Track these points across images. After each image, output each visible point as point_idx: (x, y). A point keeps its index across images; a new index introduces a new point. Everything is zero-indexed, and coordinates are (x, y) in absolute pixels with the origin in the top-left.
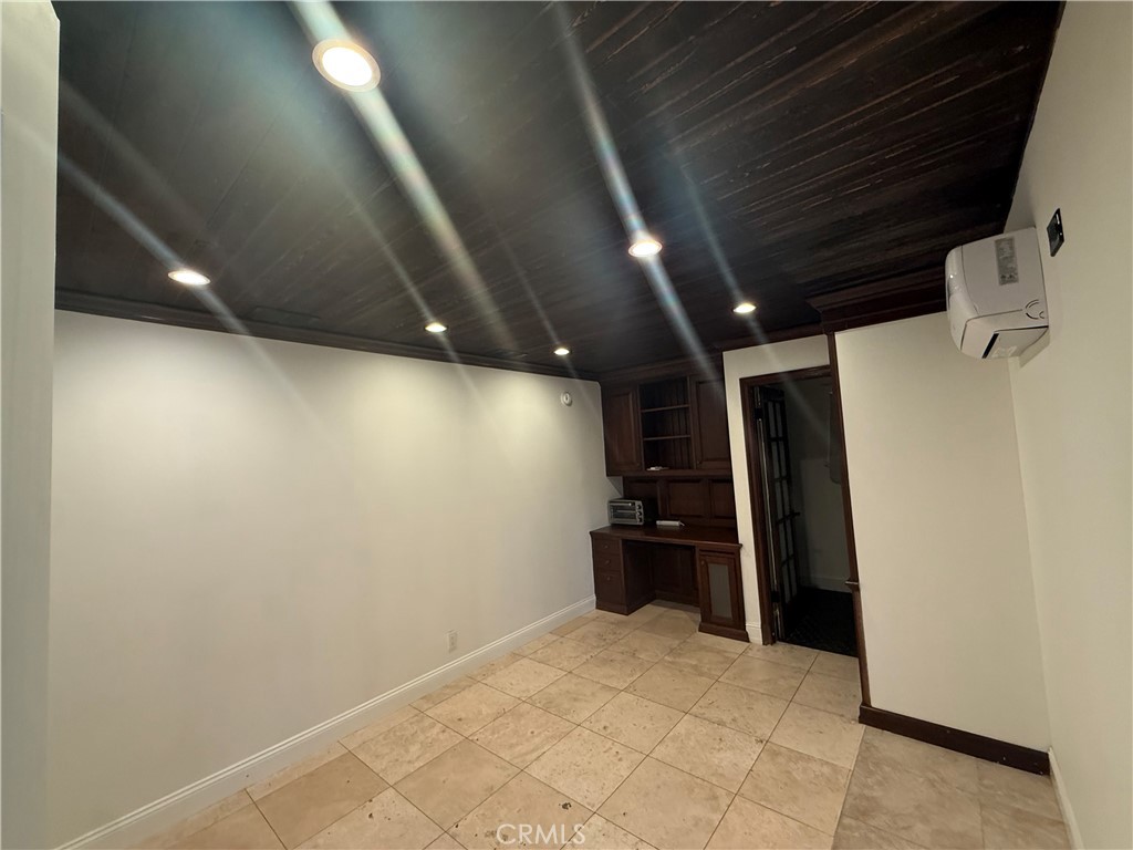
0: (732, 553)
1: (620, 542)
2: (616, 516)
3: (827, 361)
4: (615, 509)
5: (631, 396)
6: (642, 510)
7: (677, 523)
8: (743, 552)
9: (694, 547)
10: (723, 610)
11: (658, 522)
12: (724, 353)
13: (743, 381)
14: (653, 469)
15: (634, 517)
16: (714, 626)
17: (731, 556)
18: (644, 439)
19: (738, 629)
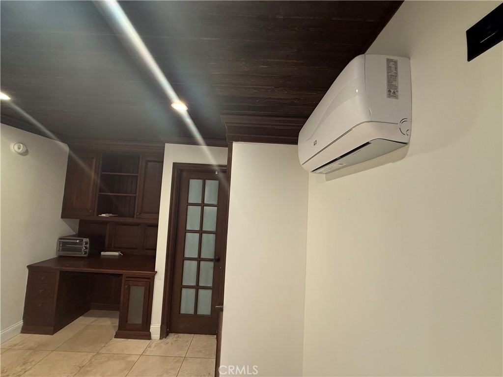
0: (149, 278)
1: (58, 273)
2: (63, 250)
3: (225, 163)
4: (63, 243)
5: (95, 160)
6: (88, 246)
7: (117, 254)
8: (157, 277)
9: (122, 275)
10: (136, 318)
11: (102, 253)
12: (166, 144)
13: (175, 164)
14: (104, 215)
15: (80, 250)
16: (127, 332)
17: (148, 280)
18: (100, 193)
19: (145, 331)
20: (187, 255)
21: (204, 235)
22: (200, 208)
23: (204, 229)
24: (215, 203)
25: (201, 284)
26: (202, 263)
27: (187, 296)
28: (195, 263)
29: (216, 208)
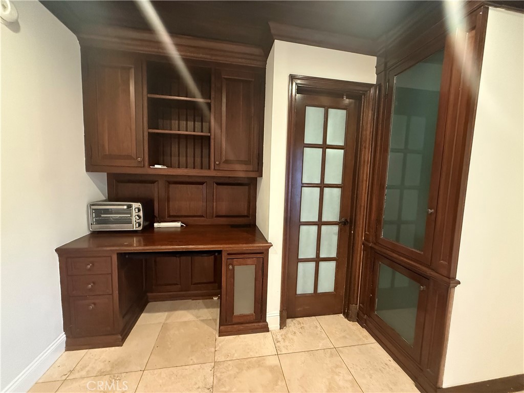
0: (262, 253)
2: (98, 222)
4: (97, 213)
6: (141, 214)
7: (178, 224)
10: (243, 306)
11: (156, 225)
14: (156, 166)
15: (131, 223)
16: (235, 326)
17: (259, 256)
18: (151, 131)
19: (259, 322)
20: (303, 219)
21: (326, 190)
22: (320, 150)
23: (327, 181)
24: (342, 143)
25: (322, 256)
26: (324, 228)
27: (305, 271)
28: (314, 229)
29: (343, 151)
